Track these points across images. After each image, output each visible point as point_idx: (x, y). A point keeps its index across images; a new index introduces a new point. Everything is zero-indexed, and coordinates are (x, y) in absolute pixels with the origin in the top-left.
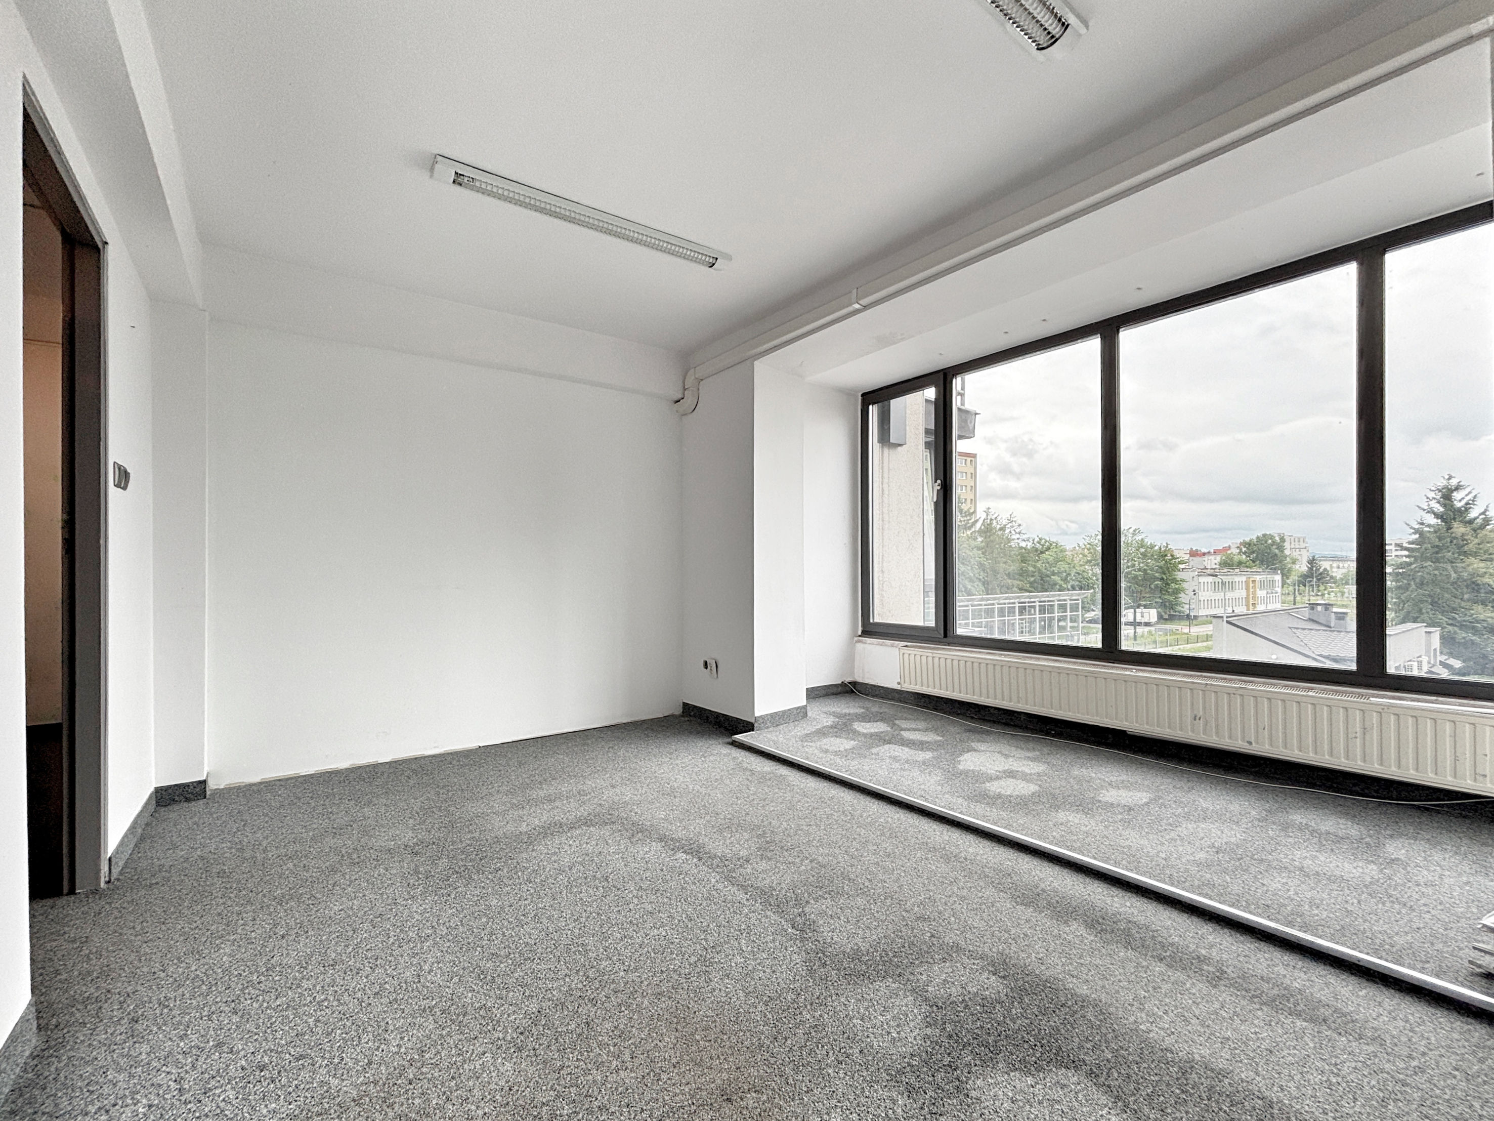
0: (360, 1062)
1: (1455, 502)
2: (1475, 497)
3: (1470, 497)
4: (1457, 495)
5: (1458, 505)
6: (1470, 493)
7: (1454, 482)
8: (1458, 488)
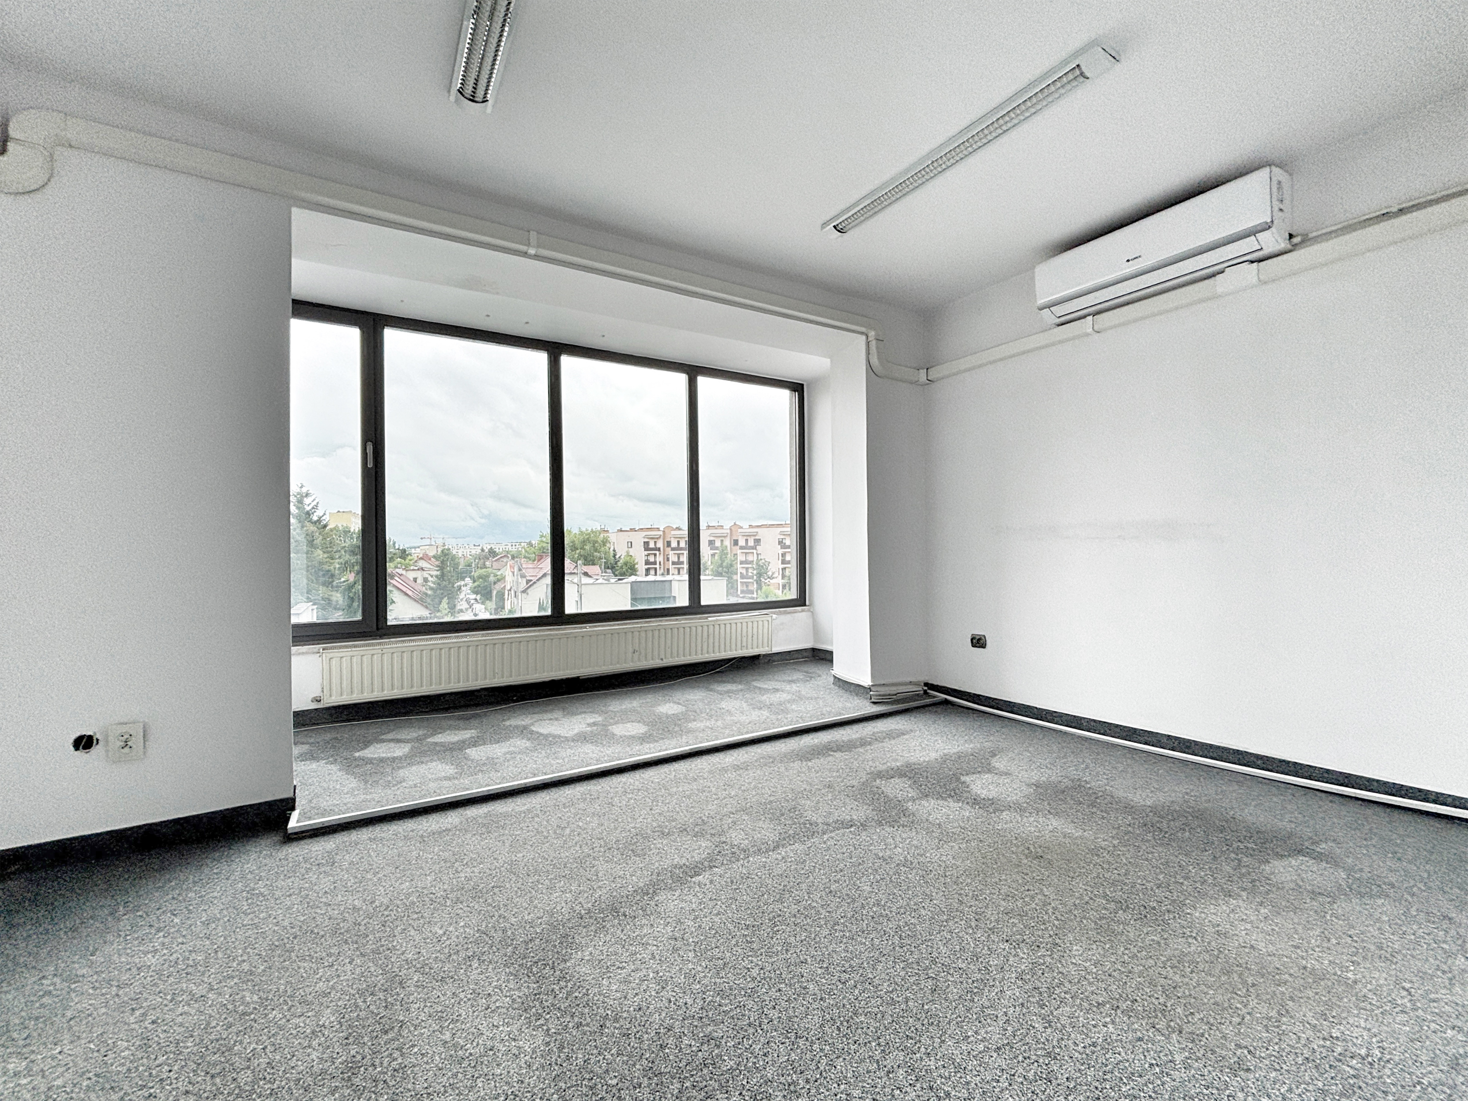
0: (1143, 1048)
1: (305, 506)
2: (318, 503)
3: (315, 503)
4: (307, 501)
5: (308, 508)
6: (314, 500)
7: (304, 490)
8: (307, 495)
